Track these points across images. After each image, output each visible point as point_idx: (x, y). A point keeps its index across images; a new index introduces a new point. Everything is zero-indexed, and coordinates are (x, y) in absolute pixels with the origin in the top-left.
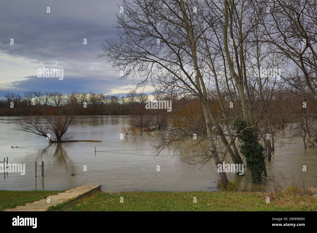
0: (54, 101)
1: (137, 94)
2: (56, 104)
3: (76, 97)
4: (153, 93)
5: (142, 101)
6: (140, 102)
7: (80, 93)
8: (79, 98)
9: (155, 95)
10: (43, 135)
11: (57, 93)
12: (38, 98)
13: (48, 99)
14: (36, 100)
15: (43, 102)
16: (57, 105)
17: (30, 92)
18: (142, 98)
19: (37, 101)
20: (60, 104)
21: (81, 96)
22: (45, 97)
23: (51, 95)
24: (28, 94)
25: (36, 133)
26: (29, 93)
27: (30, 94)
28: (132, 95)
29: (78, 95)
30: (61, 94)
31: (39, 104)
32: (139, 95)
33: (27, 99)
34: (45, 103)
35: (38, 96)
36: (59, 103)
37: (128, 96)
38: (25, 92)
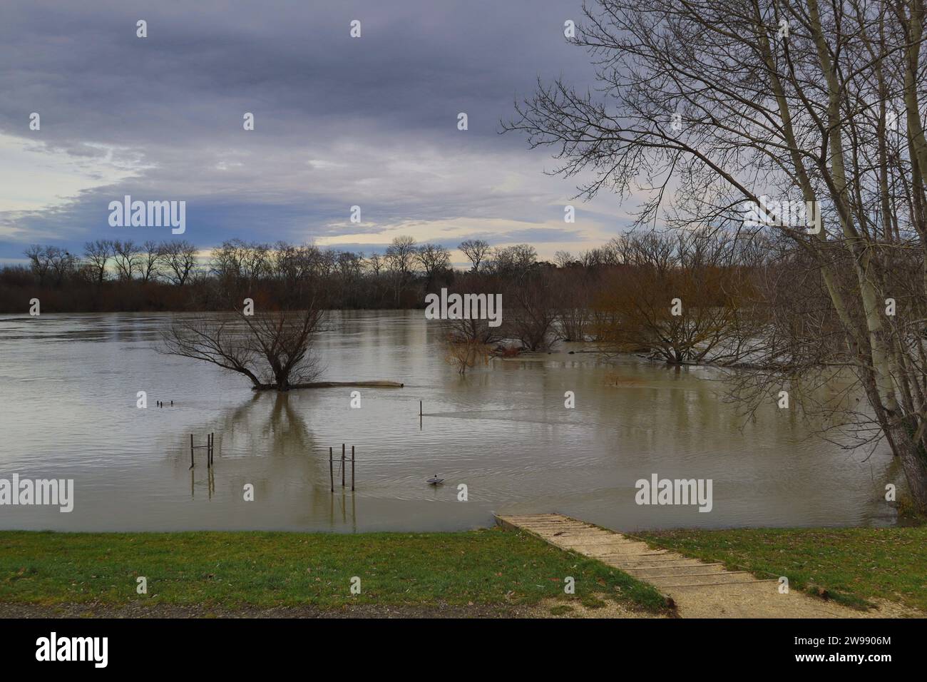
0: (171, 270)
1: (416, 248)
2: (180, 278)
3: (238, 258)
4: (463, 244)
5: (430, 268)
6: (426, 270)
7: (248, 244)
8: (246, 259)
9: (471, 251)
10: (234, 367)
11: (183, 246)
12: (125, 258)
13: (155, 265)
14: (121, 267)
15: (141, 270)
16: (182, 281)
17: (100, 243)
18: (433, 260)
19: (123, 270)
20: (191, 276)
21: (251, 254)
22: (146, 256)
23: (162, 252)
24: (96, 247)
25: (215, 362)
26: (99, 246)
27: (101, 249)
28: (402, 250)
29: (244, 252)
30: (192, 247)
31: (130, 276)
32: (422, 249)
33: (93, 263)
34: (145, 274)
35: (124, 254)
36: (186, 273)
37: (390, 252)
38: (87, 243)
